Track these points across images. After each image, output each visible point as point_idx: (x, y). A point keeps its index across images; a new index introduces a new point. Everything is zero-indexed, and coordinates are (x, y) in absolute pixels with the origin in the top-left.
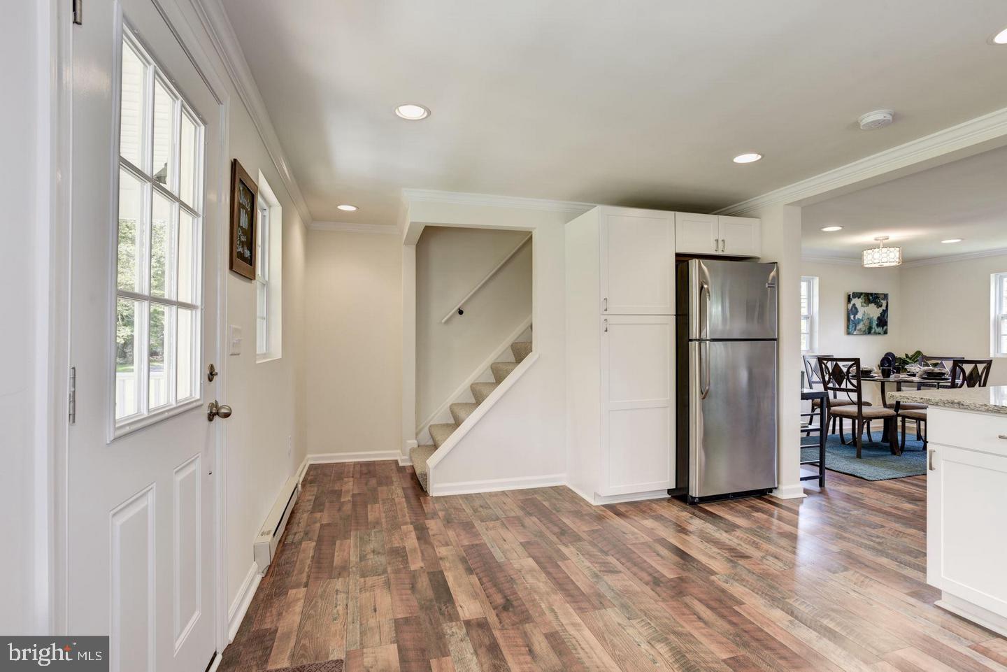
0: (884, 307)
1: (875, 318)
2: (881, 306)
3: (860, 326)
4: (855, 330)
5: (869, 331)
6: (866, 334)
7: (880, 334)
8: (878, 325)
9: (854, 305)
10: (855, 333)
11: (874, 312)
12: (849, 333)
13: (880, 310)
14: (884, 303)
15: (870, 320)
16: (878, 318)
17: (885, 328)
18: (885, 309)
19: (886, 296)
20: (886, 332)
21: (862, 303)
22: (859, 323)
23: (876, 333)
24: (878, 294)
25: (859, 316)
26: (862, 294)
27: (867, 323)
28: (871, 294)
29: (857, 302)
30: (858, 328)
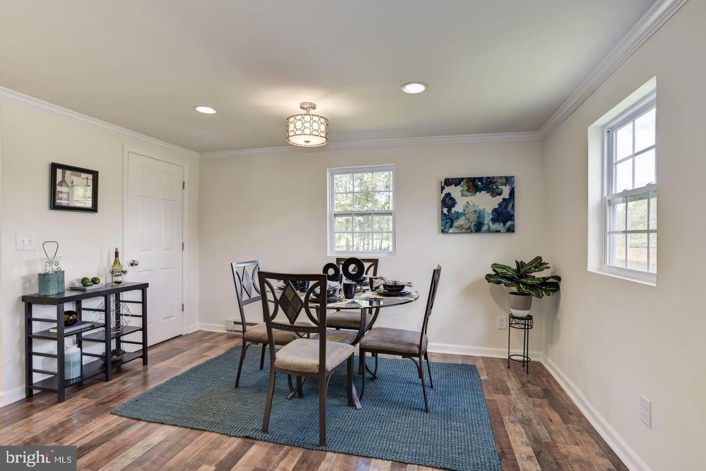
0: (506, 194)
1: (489, 210)
2: (500, 194)
3: (461, 221)
4: (451, 226)
5: (478, 228)
6: (471, 232)
7: (499, 231)
8: (493, 220)
9: (448, 195)
10: (451, 231)
11: (486, 203)
12: (443, 231)
13: (499, 199)
14: (506, 191)
15: (480, 215)
16: (495, 210)
17: (509, 223)
18: (507, 197)
19: (508, 180)
20: (511, 230)
21: (462, 191)
22: (457, 218)
23: (489, 231)
24: (493, 178)
25: (458, 208)
26: (462, 179)
27: (473, 218)
28: (480, 179)
29: (455, 191)
30: (456, 224)
